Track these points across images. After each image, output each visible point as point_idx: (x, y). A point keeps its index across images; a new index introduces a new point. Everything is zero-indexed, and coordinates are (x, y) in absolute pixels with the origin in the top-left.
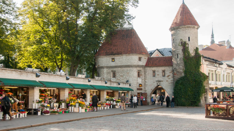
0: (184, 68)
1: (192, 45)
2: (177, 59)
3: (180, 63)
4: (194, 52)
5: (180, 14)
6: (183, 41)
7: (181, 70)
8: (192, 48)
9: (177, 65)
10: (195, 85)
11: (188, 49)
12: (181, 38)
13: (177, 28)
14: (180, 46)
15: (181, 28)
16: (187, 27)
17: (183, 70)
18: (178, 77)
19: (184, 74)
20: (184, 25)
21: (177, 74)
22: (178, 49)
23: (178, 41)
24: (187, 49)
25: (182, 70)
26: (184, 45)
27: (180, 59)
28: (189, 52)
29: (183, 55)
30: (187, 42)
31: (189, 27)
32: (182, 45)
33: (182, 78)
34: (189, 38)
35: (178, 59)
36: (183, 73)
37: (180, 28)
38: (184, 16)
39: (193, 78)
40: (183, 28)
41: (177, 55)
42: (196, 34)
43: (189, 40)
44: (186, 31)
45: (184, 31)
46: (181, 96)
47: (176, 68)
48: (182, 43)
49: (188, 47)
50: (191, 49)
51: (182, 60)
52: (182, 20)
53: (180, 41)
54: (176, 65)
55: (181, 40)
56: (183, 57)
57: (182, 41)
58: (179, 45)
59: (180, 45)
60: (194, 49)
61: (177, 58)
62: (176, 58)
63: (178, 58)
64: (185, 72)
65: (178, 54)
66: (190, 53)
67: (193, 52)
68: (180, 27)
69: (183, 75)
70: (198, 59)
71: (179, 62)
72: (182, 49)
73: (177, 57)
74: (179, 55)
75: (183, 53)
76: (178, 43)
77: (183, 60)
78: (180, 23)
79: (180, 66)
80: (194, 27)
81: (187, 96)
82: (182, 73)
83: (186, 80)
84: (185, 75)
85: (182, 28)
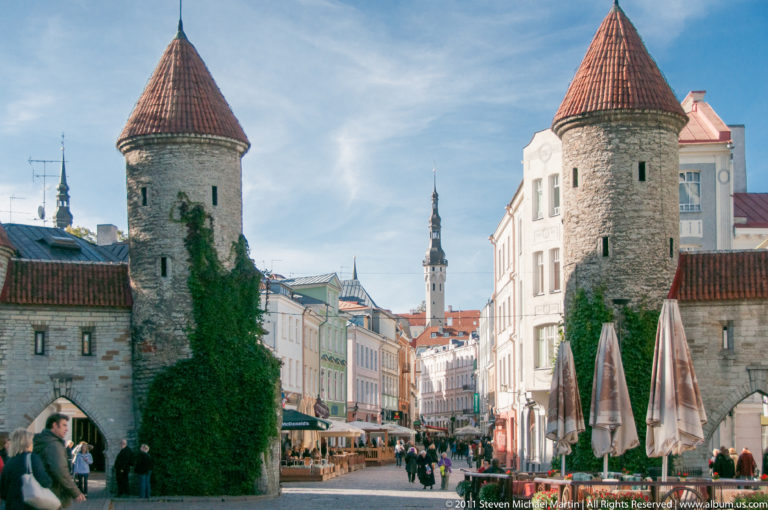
0: (193, 321)
1: (225, 223)
2: (162, 279)
3: (173, 299)
4: (234, 257)
5: (174, 81)
6: (192, 200)
7: (177, 333)
8: (225, 237)
9: (160, 305)
10: (242, 402)
11: (211, 240)
12: (179, 185)
13: (164, 143)
14: (175, 221)
15: (183, 143)
16: (209, 143)
17: (189, 329)
18: (160, 359)
19: (193, 346)
20: (196, 133)
21: (159, 346)
22: (165, 237)
23: (169, 201)
24: (207, 240)
25: (181, 333)
26: (194, 218)
27: (175, 280)
28: (216, 255)
29: (189, 264)
30: (209, 208)
31: (216, 144)
32: (184, 217)
33: (181, 369)
34: (215, 189)
35: (166, 283)
36: (188, 346)
37: (175, 143)
38: (193, 92)
39: (232, 367)
40: (190, 143)
41: (159, 261)
42: (237, 175)
43: (215, 202)
44: (205, 158)
45: (196, 158)
46: (177, 446)
47: (155, 319)
48: (183, 208)
49: (211, 231)
50: (223, 240)
51: (184, 284)
52: (183, 104)
53: (176, 199)
54: (157, 307)
55: (181, 195)
56: (187, 273)
57: (184, 200)
58: (171, 215)
59: (177, 215)
60: (233, 243)
61: (159, 273)
62: (155, 275)
63: (164, 274)
64: (199, 341)
65: (164, 261)
66: (220, 258)
67: (227, 256)
68: (179, 140)
69: (187, 351)
70: (251, 288)
71: (168, 295)
72: (185, 235)
73: (159, 268)
74: (169, 260)
75: (190, 252)
76: (168, 210)
77: (189, 283)
78: (176, 117)
79: (174, 314)
80: (233, 148)
81: (205, 451)
82: (182, 345)
83: (205, 374)
84: (197, 356)
85: (188, 146)
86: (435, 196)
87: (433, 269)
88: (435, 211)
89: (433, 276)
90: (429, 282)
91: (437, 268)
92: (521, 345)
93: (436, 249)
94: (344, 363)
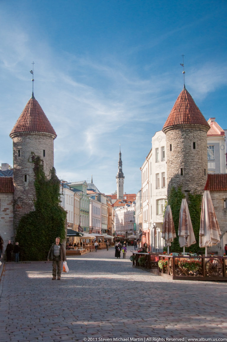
0: (36, 197)
1: (48, 163)
2: (25, 182)
3: (28, 189)
4: (51, 175)
5: (30, 113)
6: (36, 155)
7: (30, 202)
8: (47, 168)
9: (24, 192)
10: (53, 227)
11: (43, 169)
12: (32, 149)
13: (27, 135)
14: (30, 162)
15: (33, 135)
16: (42, 135)
17: (35, 201)
18: (24, 211)
19: (35, 207)
20: (38, 131)
21: (23, 206)
22: (26, 168)
23: (28, 155)
24: (41, 169)
25: (31, 202)
26: (37, 161)
27: (30, 183)
28: (44, 174)
29: (35, 177)
30: (42, 157)
31: (45, 135)
32: (33, 161)
33: (31, 214)
34: (44, 151)
35: (26, 184)
36: (34, 206)
37: (30, 135)
38: (37, 117)
39: (49, 214)
40: (36, 135)
41: (24, 176)
42: (52, 145)
43: (44, 156)
44: (41, 140)
45: (38, 140)
46: (29, 243)
47: (22, 197)
48: (33, 157)
49: (43, 166)
50: (47, 169)
51: (33, 184)
52: (33, 121)
53: (31, 155)
54: (23, 192)
55: (32, 153)
56: (34, 180)
57: (33, 155)
58: (28, 160)
59: (31, 160)
60: (51, 170)
61: (24, 180)
62: (22, 181)
63: (26, 181)
64: (38, 205)
65: (26, 176)
66: (46, 175)
67: (48, 174)
68: (32, 134)
69: (34, 208)
70: (57, 186)
71: (27, 188)
72: (33, 167)
73: (24, 179)
74: (27, 176)
75: (35, 173)
76: (28, 158)
77: (35, 184)
78: (31, 126)
79: (29, 195)
80: (51, 137)
81: (39, 244)
82: (32, 206)
83: (40, 217)
84: (37, 210)
85: (35, 136)
86: (120, 154)
87: (120, 180)
88: (120, 159)
89: (119, 182)
90: (118, 184)
91: (121, 179)
92: (151, 206)
93: (121, 172)
94: (88, 212)
